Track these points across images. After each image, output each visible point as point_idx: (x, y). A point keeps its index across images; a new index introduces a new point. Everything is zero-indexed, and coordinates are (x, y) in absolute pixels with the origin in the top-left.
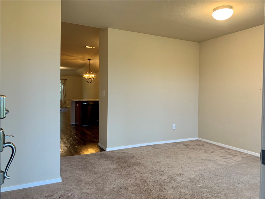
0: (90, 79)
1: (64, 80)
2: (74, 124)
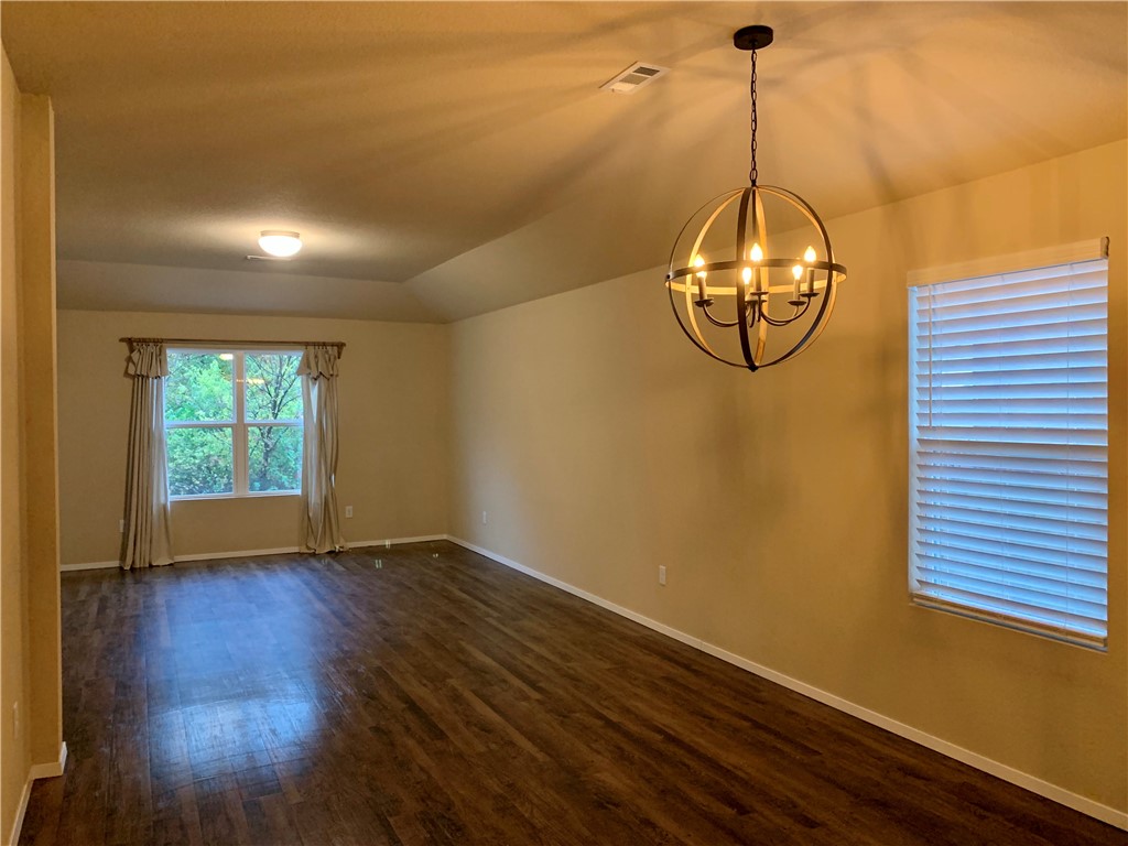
1: (327, 352)
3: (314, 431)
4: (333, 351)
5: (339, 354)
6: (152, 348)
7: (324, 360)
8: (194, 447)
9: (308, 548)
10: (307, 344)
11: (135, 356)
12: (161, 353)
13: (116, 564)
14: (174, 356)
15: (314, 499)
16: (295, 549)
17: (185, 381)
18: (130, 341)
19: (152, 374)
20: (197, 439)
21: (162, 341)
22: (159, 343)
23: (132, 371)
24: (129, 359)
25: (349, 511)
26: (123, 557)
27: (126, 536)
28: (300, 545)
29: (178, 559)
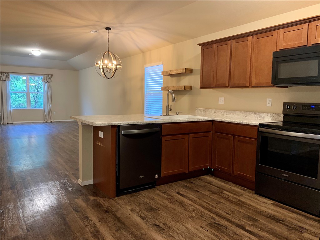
1: (49, 77)
2: (91, 182)
3: (46, 95)
5: (52, 77)
6: (6, 74)
7: (48, 78)
8: (16, 101)
9: (45, 121)
10: (44, 75)
11: (2, 76)
12: (9, 75)
14: (11, 76)
15: (46, 110)
16: (42, 121)
18: (1, 72)
19: (7, 80)
21: (9, 73)
23: (2, 79)
25: (55, 113)
27: (1, 116)
28: (43, 120)
29: (14, 122)
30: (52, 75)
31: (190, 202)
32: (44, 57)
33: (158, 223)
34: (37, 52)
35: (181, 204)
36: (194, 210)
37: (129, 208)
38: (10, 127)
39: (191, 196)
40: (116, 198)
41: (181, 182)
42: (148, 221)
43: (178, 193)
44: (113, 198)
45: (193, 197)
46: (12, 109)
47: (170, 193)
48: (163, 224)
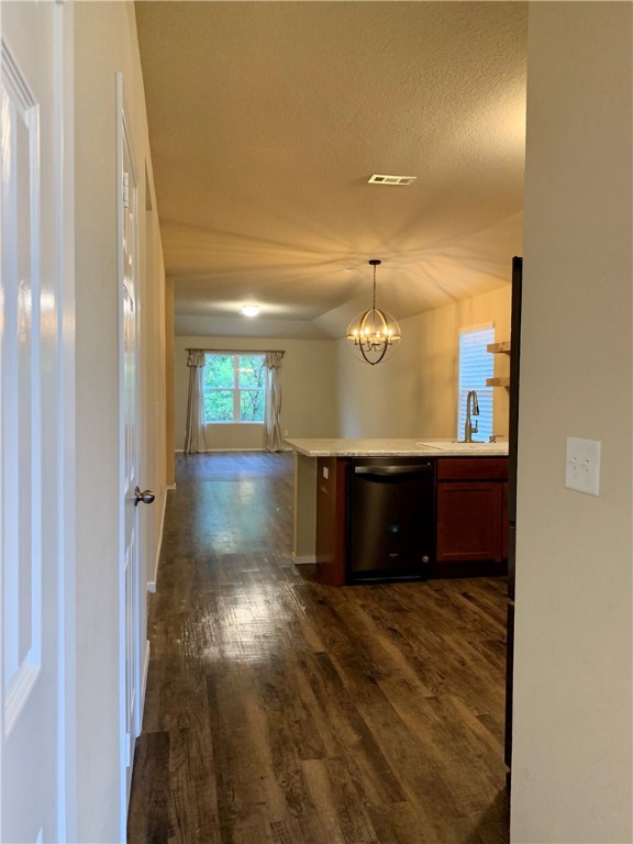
0: (374, 345)
1: (277, 355)
2: (312, 559)
3: (269, 393)
4: (279, 355)
5: (282, 356)
6: (199, 354)
7: (275, 359)
8: (217, 406)
9: (267, 449)
10: (267, 352)
11: (192, 357)
12: (203, 355)
13: (182, 451)
14: (208, 358)
15: (270, 426)
16: (261, 449)
17: (213, 370)
18: (189, 350)
19: (199, 365)
20: (219, 402)
22: (202, 351)
23: (190, 364)
24: (189, 359)
26: (186, 448)
27: (187, 438)
28: (264, 448)
29: (209, 450)
30: (283, 352)
31: (476, 609)
32: (265, 317)
33: (396, 627)
34: (251, 309)
35: (459, 610)
36: (476, 620)
37: (360, 602)
38: (202, 459)
39: (486, 601)
40: (345, 587)
41: (485, 580)
42: (381, 623)
43: (465, 595)
44: (339, 586)
45: (489, 603)
46: (207, 422)
47: (449, 593)
48: (406, 630)
